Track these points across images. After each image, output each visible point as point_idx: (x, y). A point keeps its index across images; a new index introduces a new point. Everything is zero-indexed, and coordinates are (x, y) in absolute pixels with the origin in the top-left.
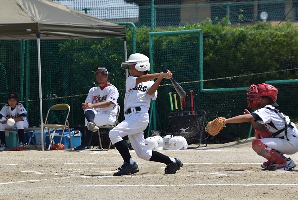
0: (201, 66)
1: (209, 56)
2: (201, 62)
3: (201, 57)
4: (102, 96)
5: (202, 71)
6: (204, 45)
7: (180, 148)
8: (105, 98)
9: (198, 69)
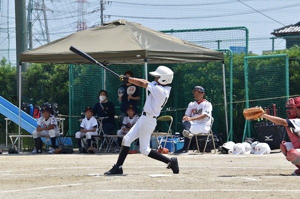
0: (288, 85)
1: (295, 76)
2: (288, 81)
3: (287, 77)
4: (198, 109)
5: (288, 88)
6: (290, 67)
7: (263, 153)
8: (201, 111)
9: (285, 87)
